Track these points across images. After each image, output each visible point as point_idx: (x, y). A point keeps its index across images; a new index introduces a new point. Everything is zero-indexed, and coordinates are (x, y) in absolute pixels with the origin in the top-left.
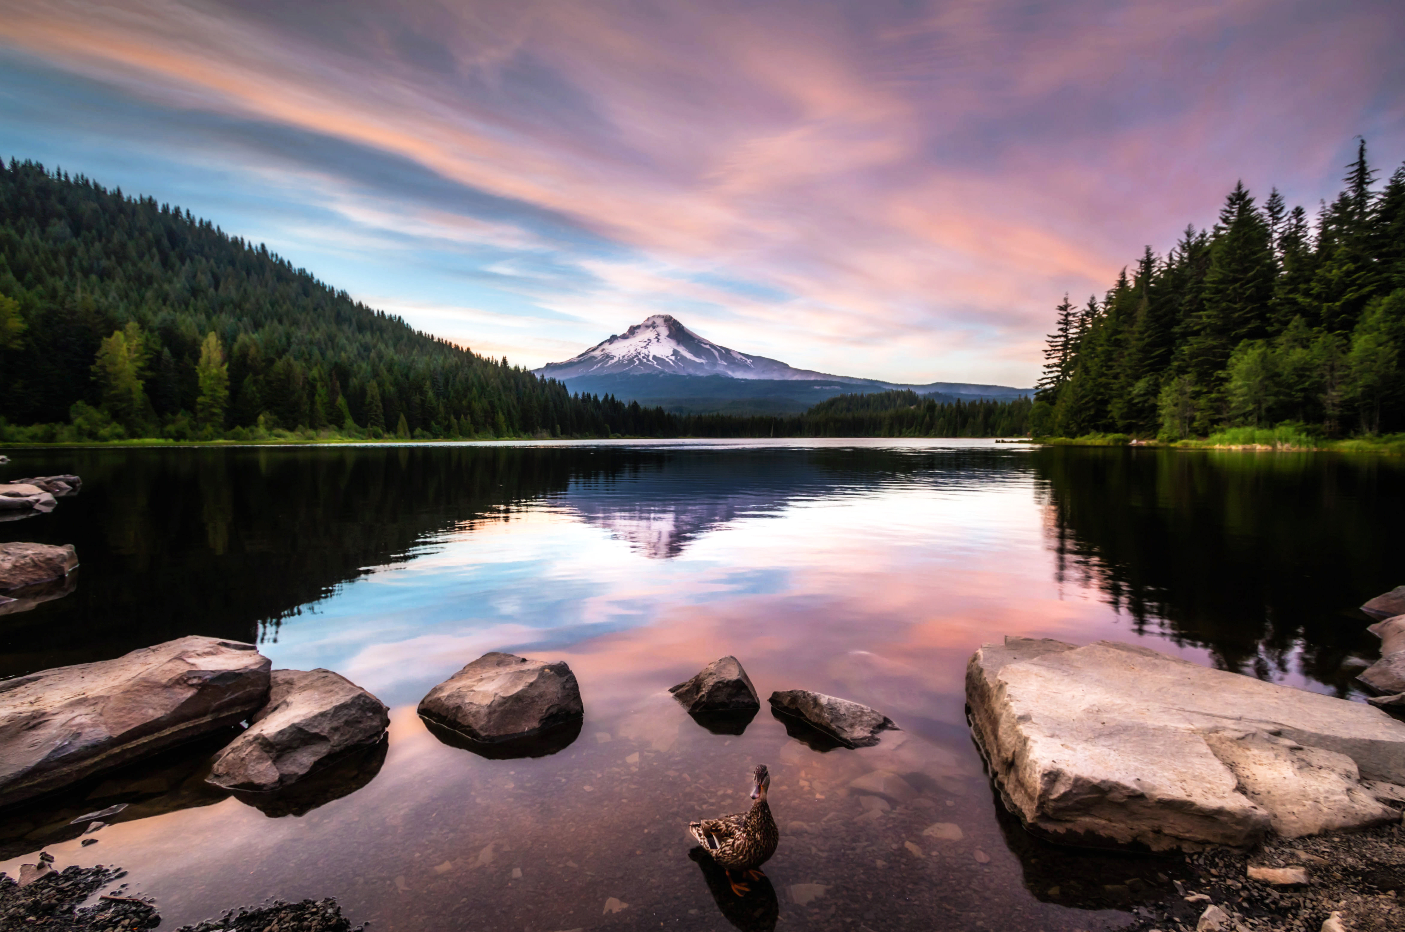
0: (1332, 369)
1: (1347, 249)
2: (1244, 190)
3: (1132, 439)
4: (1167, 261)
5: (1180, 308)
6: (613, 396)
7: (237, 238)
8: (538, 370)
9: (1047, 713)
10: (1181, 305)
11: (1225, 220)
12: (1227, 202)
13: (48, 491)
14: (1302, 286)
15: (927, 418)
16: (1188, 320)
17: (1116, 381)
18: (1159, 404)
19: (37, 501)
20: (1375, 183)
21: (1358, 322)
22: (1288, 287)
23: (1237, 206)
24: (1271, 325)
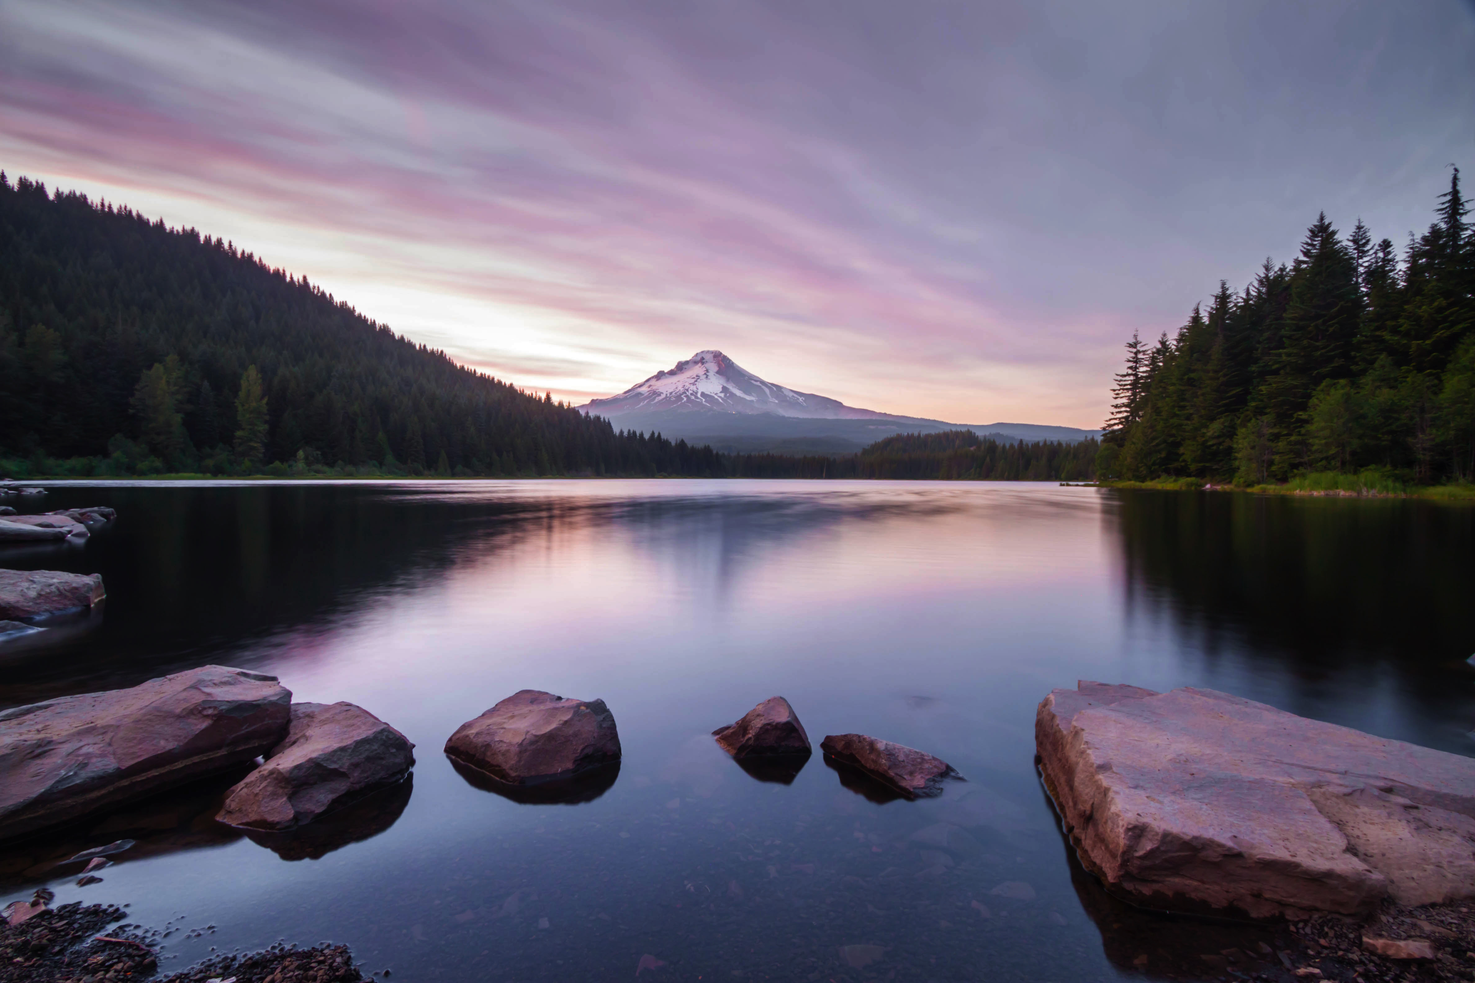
0: (1422, 410)
1: (1439, 284)
2: (1326, 222)
3: (1206, 484)
4: (1244, 296)
5: (1258, 345)
6: (659, 434)
7: (278, 270)
8: (583, 406)
9: (1129, 762)
10: (1259, 342)
11: (1306, 253)
12: (1309, 234)
13: (81, 523)
14: (1390, 323)
15: (988, 459)
16: (1266, 358)
17: (1189, 422)
18: (1235, 446)
19: (70, 532)
20: (1469, 214)
21: (1450, 362)
22: (1375, 324)
23: (1320, 239)
24: (1357, 364)
